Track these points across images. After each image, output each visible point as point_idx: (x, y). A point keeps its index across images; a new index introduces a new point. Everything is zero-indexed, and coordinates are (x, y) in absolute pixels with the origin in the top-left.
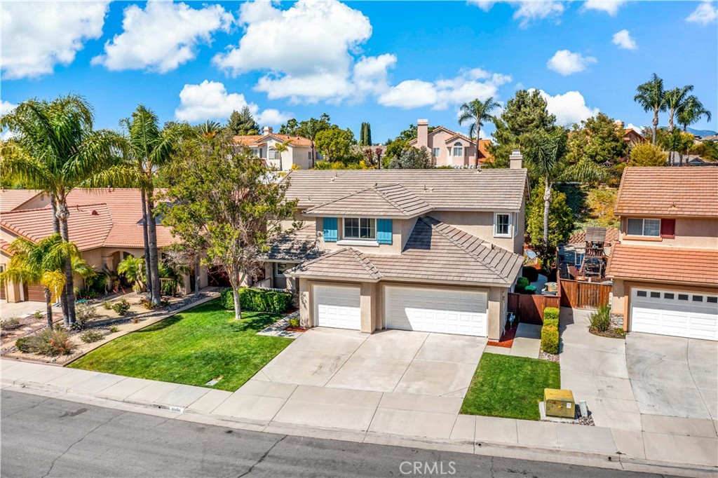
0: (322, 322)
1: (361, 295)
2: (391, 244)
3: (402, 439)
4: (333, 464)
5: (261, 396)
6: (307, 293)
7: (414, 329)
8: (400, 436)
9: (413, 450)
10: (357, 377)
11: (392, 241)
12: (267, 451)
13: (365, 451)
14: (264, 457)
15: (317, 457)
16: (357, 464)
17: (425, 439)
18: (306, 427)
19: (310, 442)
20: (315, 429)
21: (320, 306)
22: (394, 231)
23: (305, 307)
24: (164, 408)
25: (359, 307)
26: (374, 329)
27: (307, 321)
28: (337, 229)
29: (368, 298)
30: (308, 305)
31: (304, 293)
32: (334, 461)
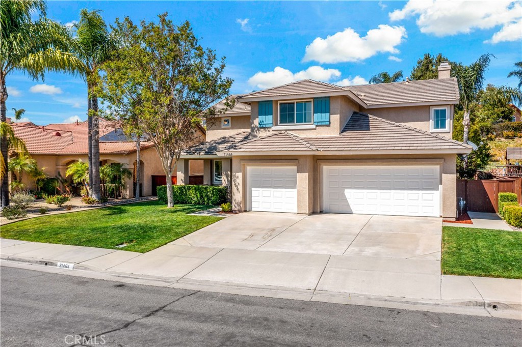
0: (255, 206)
1: (298, 172)
2: (329, 125)
3: (369, 298)
4: (265, 323)
5: (175, 256)
6: (240, 175)
7: (354, 213)
8: (365, 295)
9: (392, 310)
10: (296, 243)
11: (330, 122)
12: (163, 305)
13: (315, 309)
14: (156, 311)
15: (240, 314)
16: (305, 324)
17: (403, 300)
18: (228, 284)
19: (231, 299)
20: (239, 286)
21: (253, 189)
22: (331, 111)
23: (238, 189)
24: (52, 264)
25: (294, 187)
26: (311, 211)
27: (240, 204)
28: (272, 114)
29: (306, 175)
30: (240, 187)
31: (237, 174)
32: (266, 319)
